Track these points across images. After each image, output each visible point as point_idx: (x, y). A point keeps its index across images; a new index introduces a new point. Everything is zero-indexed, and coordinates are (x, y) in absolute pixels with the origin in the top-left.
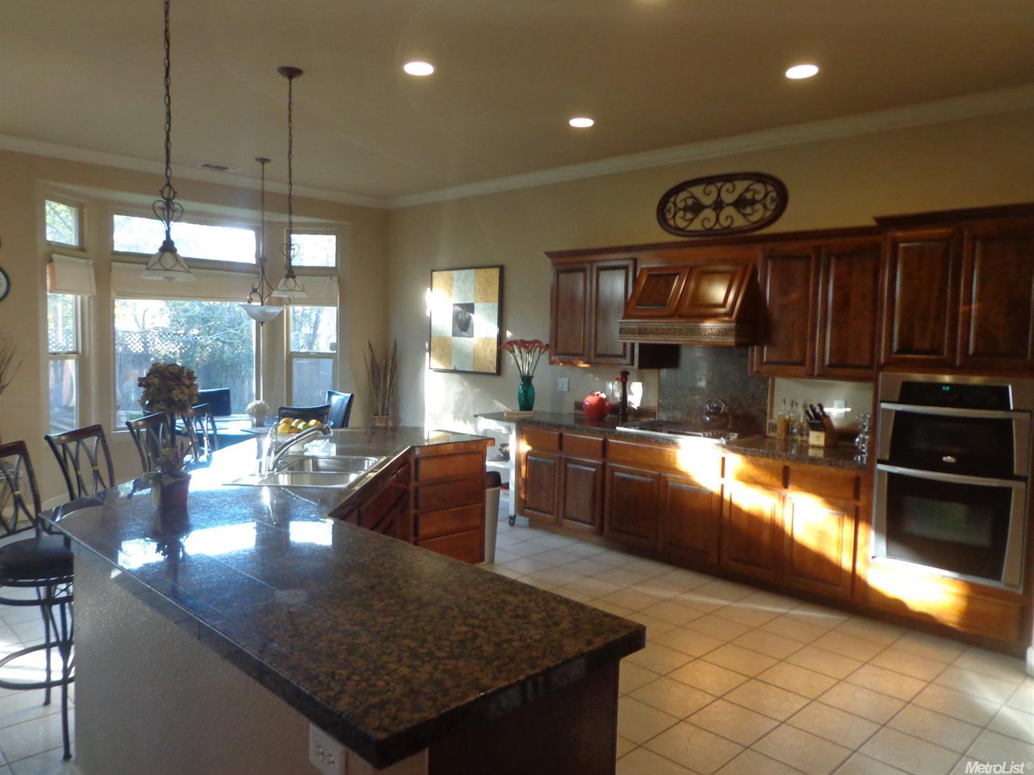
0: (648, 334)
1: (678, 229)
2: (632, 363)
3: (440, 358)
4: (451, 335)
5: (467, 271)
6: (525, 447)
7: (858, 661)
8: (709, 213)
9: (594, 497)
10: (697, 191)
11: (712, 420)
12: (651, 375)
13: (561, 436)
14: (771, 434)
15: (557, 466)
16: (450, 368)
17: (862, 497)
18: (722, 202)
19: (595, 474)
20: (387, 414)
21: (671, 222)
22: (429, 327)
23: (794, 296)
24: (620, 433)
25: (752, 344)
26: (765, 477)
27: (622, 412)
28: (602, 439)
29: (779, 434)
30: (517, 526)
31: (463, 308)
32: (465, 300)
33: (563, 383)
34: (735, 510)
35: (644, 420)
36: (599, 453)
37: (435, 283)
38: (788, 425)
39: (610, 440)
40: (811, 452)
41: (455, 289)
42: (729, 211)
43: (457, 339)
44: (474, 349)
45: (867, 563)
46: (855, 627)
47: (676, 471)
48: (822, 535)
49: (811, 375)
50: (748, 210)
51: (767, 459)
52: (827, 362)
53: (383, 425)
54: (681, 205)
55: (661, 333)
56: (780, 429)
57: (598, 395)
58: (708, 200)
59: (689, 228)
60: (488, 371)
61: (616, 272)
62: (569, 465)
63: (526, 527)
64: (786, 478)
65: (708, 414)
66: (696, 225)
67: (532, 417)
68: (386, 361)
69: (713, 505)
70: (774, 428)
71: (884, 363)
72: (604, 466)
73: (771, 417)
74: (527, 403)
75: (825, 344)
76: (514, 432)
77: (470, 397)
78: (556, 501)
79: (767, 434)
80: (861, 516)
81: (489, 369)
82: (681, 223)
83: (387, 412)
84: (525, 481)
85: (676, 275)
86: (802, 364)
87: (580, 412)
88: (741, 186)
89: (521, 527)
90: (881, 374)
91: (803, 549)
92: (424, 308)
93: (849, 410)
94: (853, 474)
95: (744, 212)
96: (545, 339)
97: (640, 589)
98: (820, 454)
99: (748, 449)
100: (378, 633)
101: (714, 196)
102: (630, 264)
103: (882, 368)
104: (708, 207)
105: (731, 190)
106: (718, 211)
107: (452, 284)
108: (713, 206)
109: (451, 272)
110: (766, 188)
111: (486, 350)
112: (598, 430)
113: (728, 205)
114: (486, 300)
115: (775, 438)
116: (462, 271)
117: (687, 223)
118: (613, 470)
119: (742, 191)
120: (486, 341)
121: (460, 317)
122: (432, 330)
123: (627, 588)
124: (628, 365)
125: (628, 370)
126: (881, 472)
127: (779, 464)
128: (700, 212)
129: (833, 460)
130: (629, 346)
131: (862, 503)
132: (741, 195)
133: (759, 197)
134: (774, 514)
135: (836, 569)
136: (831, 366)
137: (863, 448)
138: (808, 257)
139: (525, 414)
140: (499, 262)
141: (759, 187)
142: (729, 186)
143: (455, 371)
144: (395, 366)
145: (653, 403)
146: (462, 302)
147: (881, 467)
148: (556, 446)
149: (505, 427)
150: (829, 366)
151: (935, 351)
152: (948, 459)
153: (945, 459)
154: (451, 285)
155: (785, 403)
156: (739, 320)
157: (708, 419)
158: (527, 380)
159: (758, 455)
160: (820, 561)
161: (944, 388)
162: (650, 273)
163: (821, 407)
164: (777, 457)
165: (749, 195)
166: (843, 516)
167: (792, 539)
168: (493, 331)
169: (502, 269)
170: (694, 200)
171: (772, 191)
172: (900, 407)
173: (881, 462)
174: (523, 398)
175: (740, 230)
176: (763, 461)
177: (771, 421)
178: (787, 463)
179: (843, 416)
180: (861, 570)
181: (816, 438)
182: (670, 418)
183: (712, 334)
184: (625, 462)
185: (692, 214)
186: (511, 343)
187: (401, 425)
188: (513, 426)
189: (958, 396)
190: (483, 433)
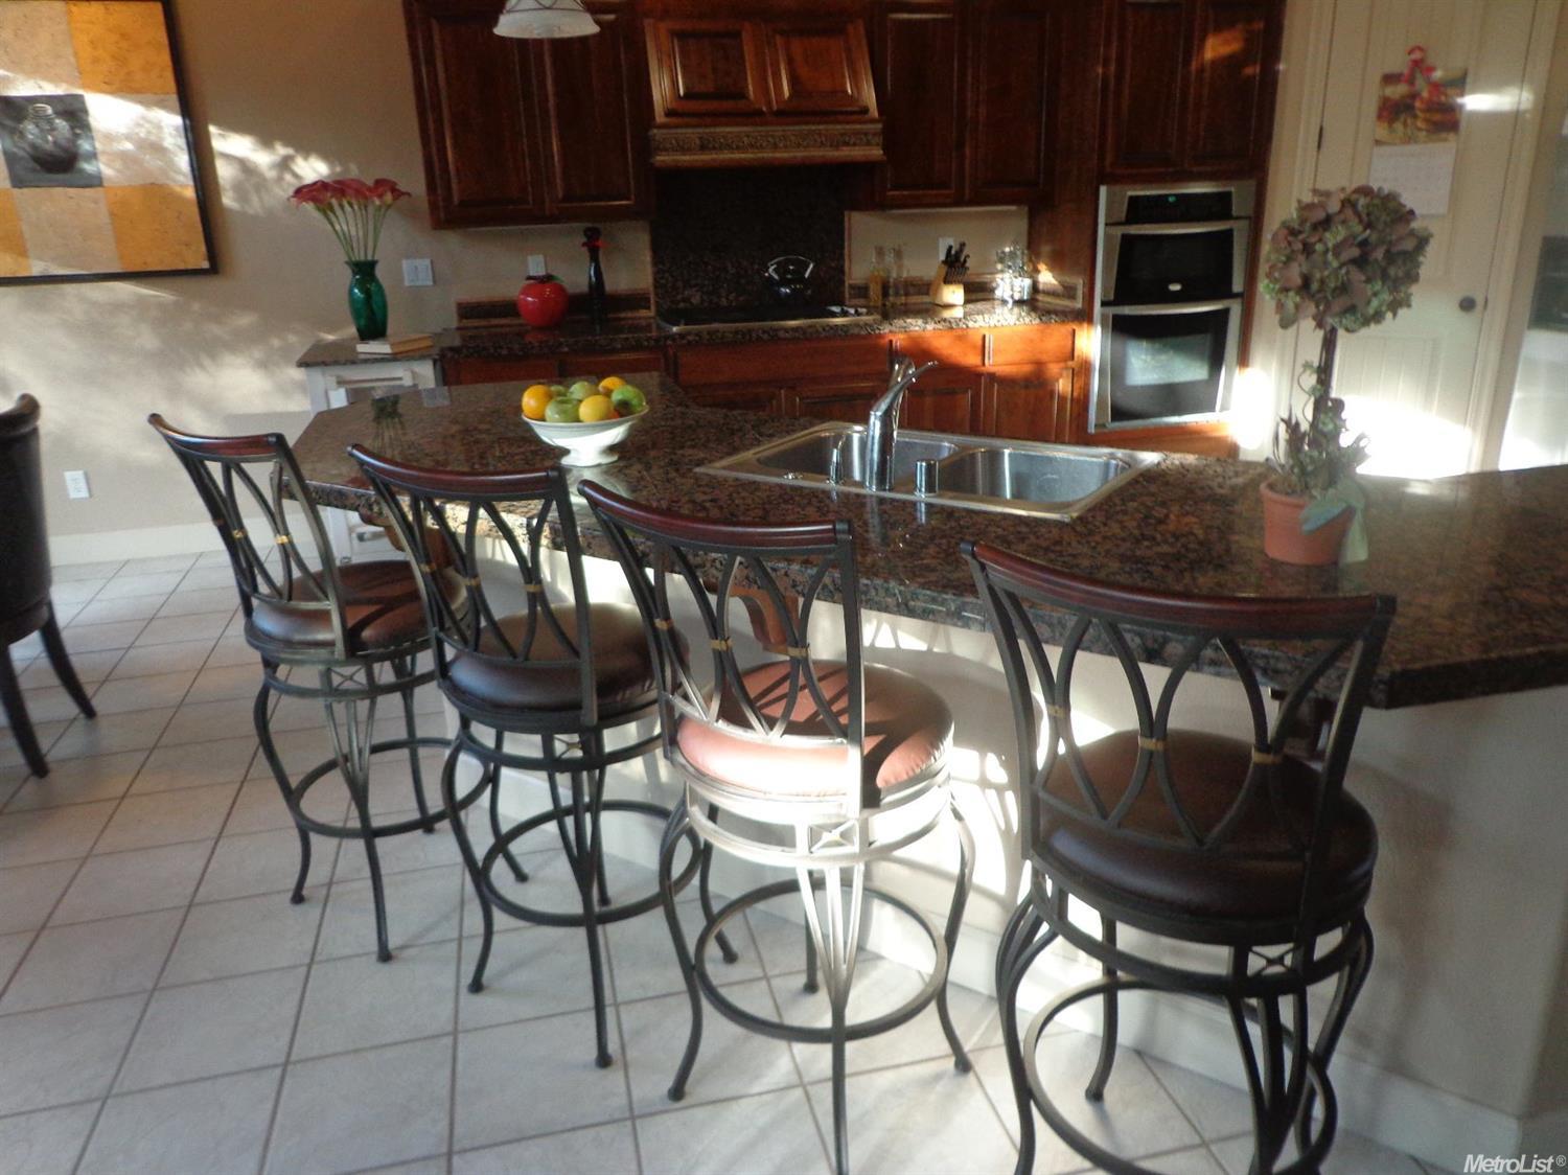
0: (720, 148)
4: (5, 182)
16: (24, 274)
17: (1077, 354)
29: (871, 300)
33: (418, 271)
38: (883, 286)
44: (111, 215)
49: (959, 202)
55: (744, 146)
60: (180, 266)
64: (984, 352)
65: (784, 283)
71: (1108, 172)
73: (850, 278)
74: (371, 320)
75: (978, 153)
79: (848, 303)
80: (1076, 379)
81: (181, 261)
90: (1102, 188)
94: (1068, 327)
103: (1103, 179)
111: (159, 214)
114: (128, 85)
116: (10, 4)
120: (155, 192)
121: (32, 131)
126: (1105, 316)
131: (1076, 364)
147: (1106, 310)
152: (1175, 287)
153: (1171, 287)
157: (788, 291)
158: (366, 271)
161: (1170, 199)
162: (675, 31)
172: (1127, 230)
177: (851, 282)
181: (953, 294)
182: (677, 303)
189: (1185, 207)
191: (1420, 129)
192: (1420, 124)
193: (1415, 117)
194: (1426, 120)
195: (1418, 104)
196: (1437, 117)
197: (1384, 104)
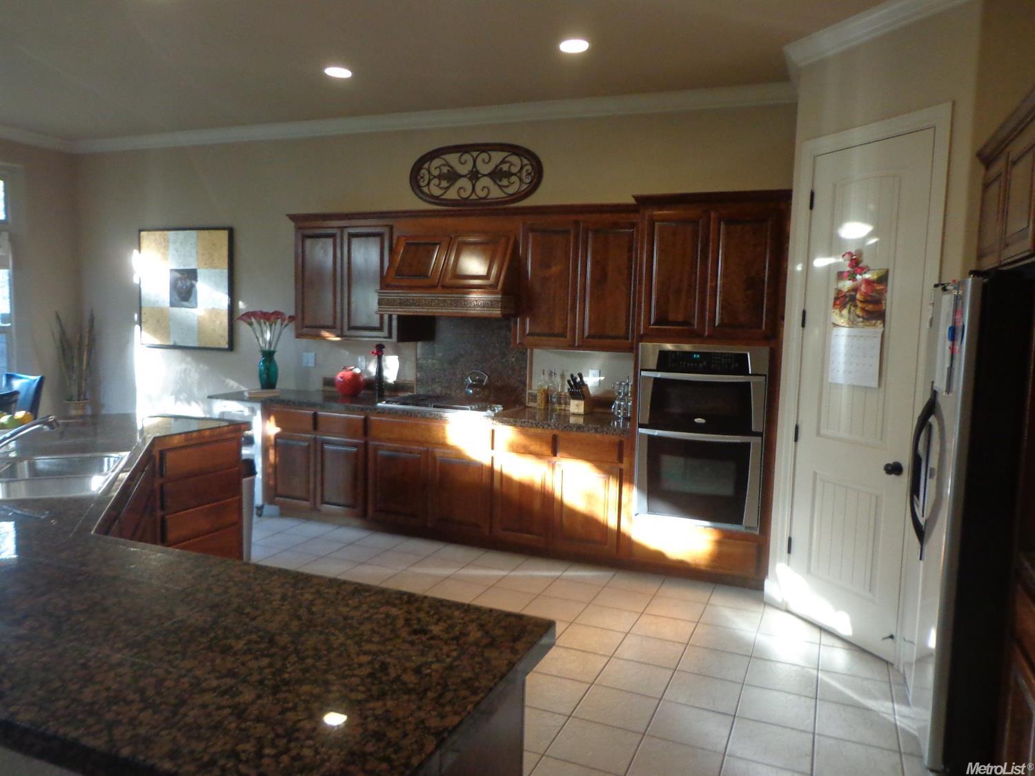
0: (410, 305)
1: (432, 196)
2: (390, 336)
3: (155, 332)
4: (168, 305)
5: (188, 232)
6: (272, 429)
7: (636, 612)
8: (464, 183)
9: (355, 478)
10: (452, 158)
11: (475, 393)
12: (408, 347)
13: (315, 416)
14: (531, 404)
15: (312, 450)
16: (168, 344)
17: (625, 459)
18: (478, 172)
19: (356, 455)
20: (85, 399)
21: (425, 189)
22: (138, 298)
23: (555, 269)
24: (383, 409)
25: (516, 316)
26: (535, 447)
27: (377, 386)
28: (363, 417)
29: (539, 404)
30: (265, 516)
31: (183, 274)
32: (184, 266)
33: (309, 359)
34: (505, 480)
35: (402, 395)
36: (361, 431)
37: (144, 244)
38: (547, 396)
39: (372, 418)
40: (572, 420)
41: (172, 251)
42: (485, 181)
43: (176, 310)
44: (198, 321)
45: (630, 519)
46: (623, 581)
47: (444, 445)
48: (590, 498)
49: (572, 346)
50: (505, 182)
51: (536, 429)
52: (586, 334)
53: (80, 412)
54: (436, 173)
55: (422, 304)
56: (540, 398)
57: (351, 370)
58: (464, 170)
59: (444, 197)
60: (217, 346)
61: (372, 239)
62: (326, 447)
63: (276, 517)
64: (555, 447)
65: (471, 386)
66: (452, 194)
67: (278, 396)
68: (81, 337)
69: (484, 477)
70: (534, 398)
71: (643, 334)
72: (366, 445)
73: (531, 388)
74: (269, 381)
75: (584, 317)
76: (259, 413)
77: (195, 376)
78: (312, 486)
79: (527, 405)
80: (624, 477)
81: (219, 344)
82: (436, 192)
83: (85, 395)
84: (275, 467)
85: (436, 244)
86: (563, 335)
87: (328, 389)
88: (497, 156)
89: (271, 517)
90: (640, 344)
91: (573, 513)
92: (131, 273)
93: (602, 378)
94: (616, 439)
95: (500, 183)
96: (290, 311)
97: (419, 570)
98: (581, 421)
99: (518, 420)
100: (261, 682)
101: (469, 166)
102: (386, 231)
103: (641, 338)
104: (464, 176)
105: (487, 161)
106: (474, 181)
107: (168, 246)
108: (469, 176)
109: (166, 232)
110: (521, 161)
111: (214, 321)
112: (359, 408)
113: (484, 175)
114: (211, 265)
115: (535, 408)
116: (180, 232)
117: (442, 192)
118: (376, 449)
119: (498, 162)
120: (214, 312)
121: (180, 284)
122: (142, 298)
123: (405, 570)
124: (385, 338)
125: (383, 343)
126: (642, 435)
127: (548, 433)
128: (456, 181)
129: (599, 426)
130: (386, 318)
131: (624, 466)
132: (497, 167)
133: (514, 170)
134: (544, 483)
135: (603, 528)
136: (590, 336)
137: (619, 414)
138: (567, 232)
139: (269, 394)
140: (228, 223)
141: (514, 159)
142: (484, 156)
143: (174, 347)
144: (92, 340)
145: (411, 377)
146: (181, 268)
147: (642, 431)
148: (310, 427)
149: (249, 408)
150: (587, 337)
151: (687, 323)
152: (698, 420)
153: (696, 420)
154: (166, 248)
155: (543, 374)
156: (506, 292)
157: (471, 391)
158: (268, 355)
159: (527, 426)
160: (590, 522)
161: (695, 356)
162: (408, 241)
163: (581, 378)
164: (546, 426)
165: (505, 167)
166: (609, 479)
167: (561, 504)
168: (223, 300)
169: (231, 232)
170: (449, 169)
171: (526, 165)
172: (659, 375)
173: (642, 426)
174: (265, 376)
175: (499, 202)
176: (532, 430)
177: (530, 391)
178: (555, 432)
179: (597, 384)
180: (626, 528)
181: (577, 407)
182: (428, 391)
183: (478, 306)
184: (389, 440)
185: (448, 182)
186: (248, 315)
187: (104, 412)
188: (258, 407)
189: (708, 363)
190: (220, 415)
191: (858, 316)
192: (859, 312)
193: (856, 306)
194: (863, 309)
195: (858, 296)
196: (870, 307)
197: (838, 294)
